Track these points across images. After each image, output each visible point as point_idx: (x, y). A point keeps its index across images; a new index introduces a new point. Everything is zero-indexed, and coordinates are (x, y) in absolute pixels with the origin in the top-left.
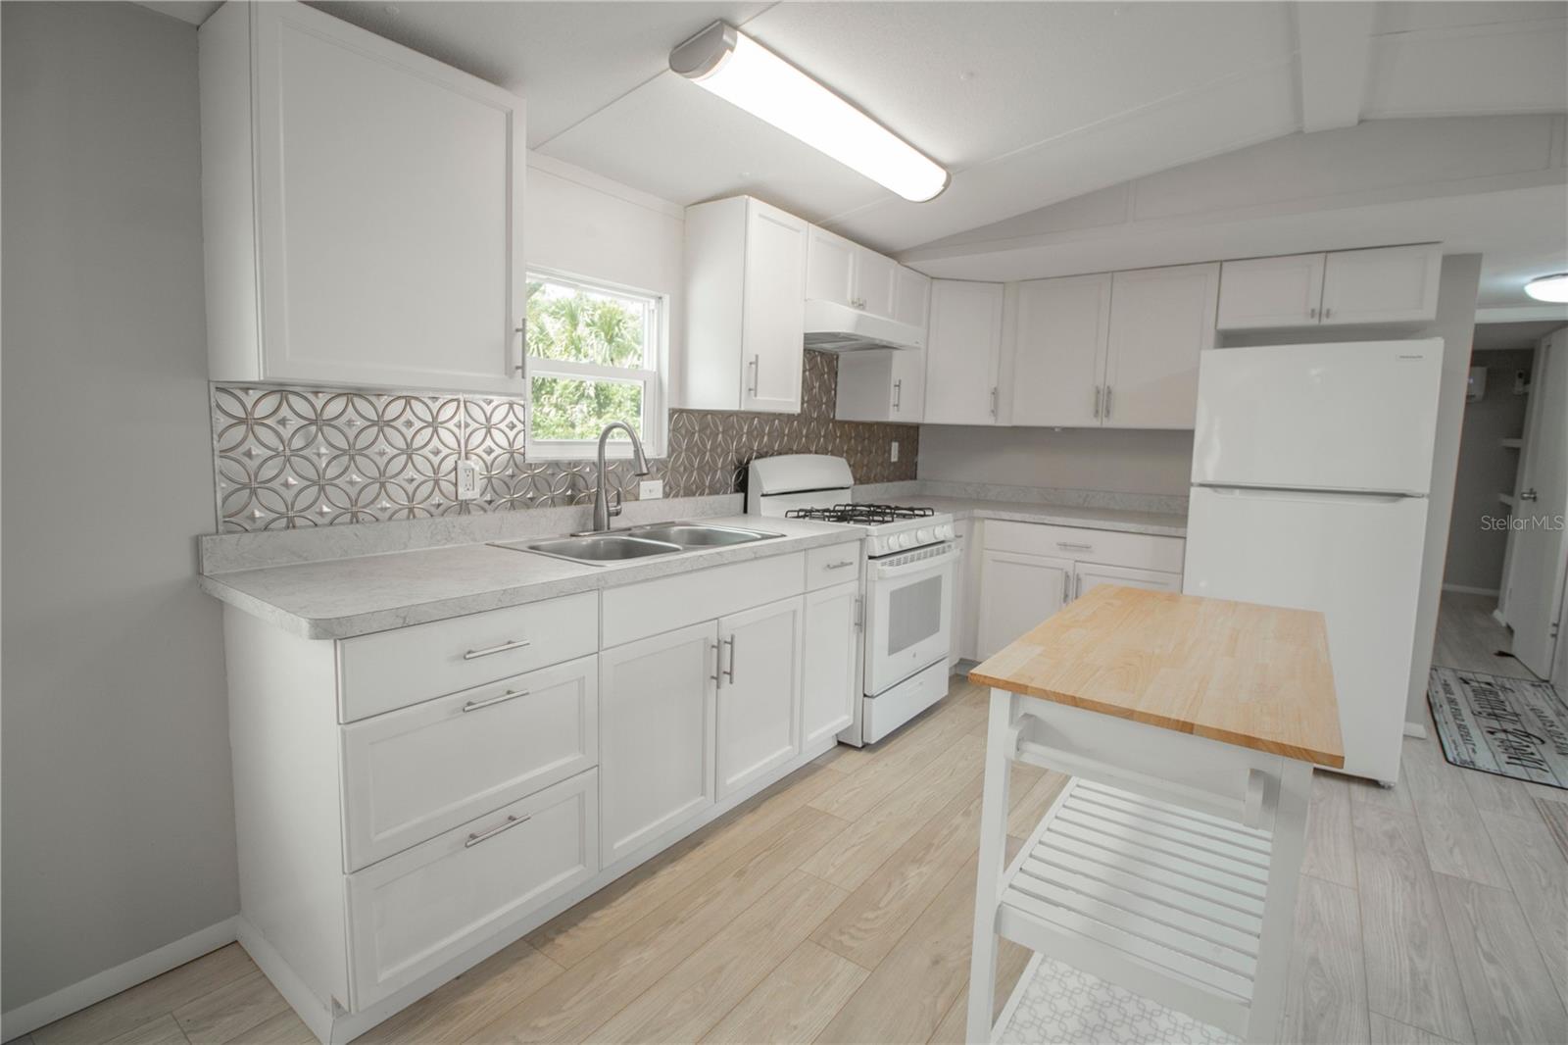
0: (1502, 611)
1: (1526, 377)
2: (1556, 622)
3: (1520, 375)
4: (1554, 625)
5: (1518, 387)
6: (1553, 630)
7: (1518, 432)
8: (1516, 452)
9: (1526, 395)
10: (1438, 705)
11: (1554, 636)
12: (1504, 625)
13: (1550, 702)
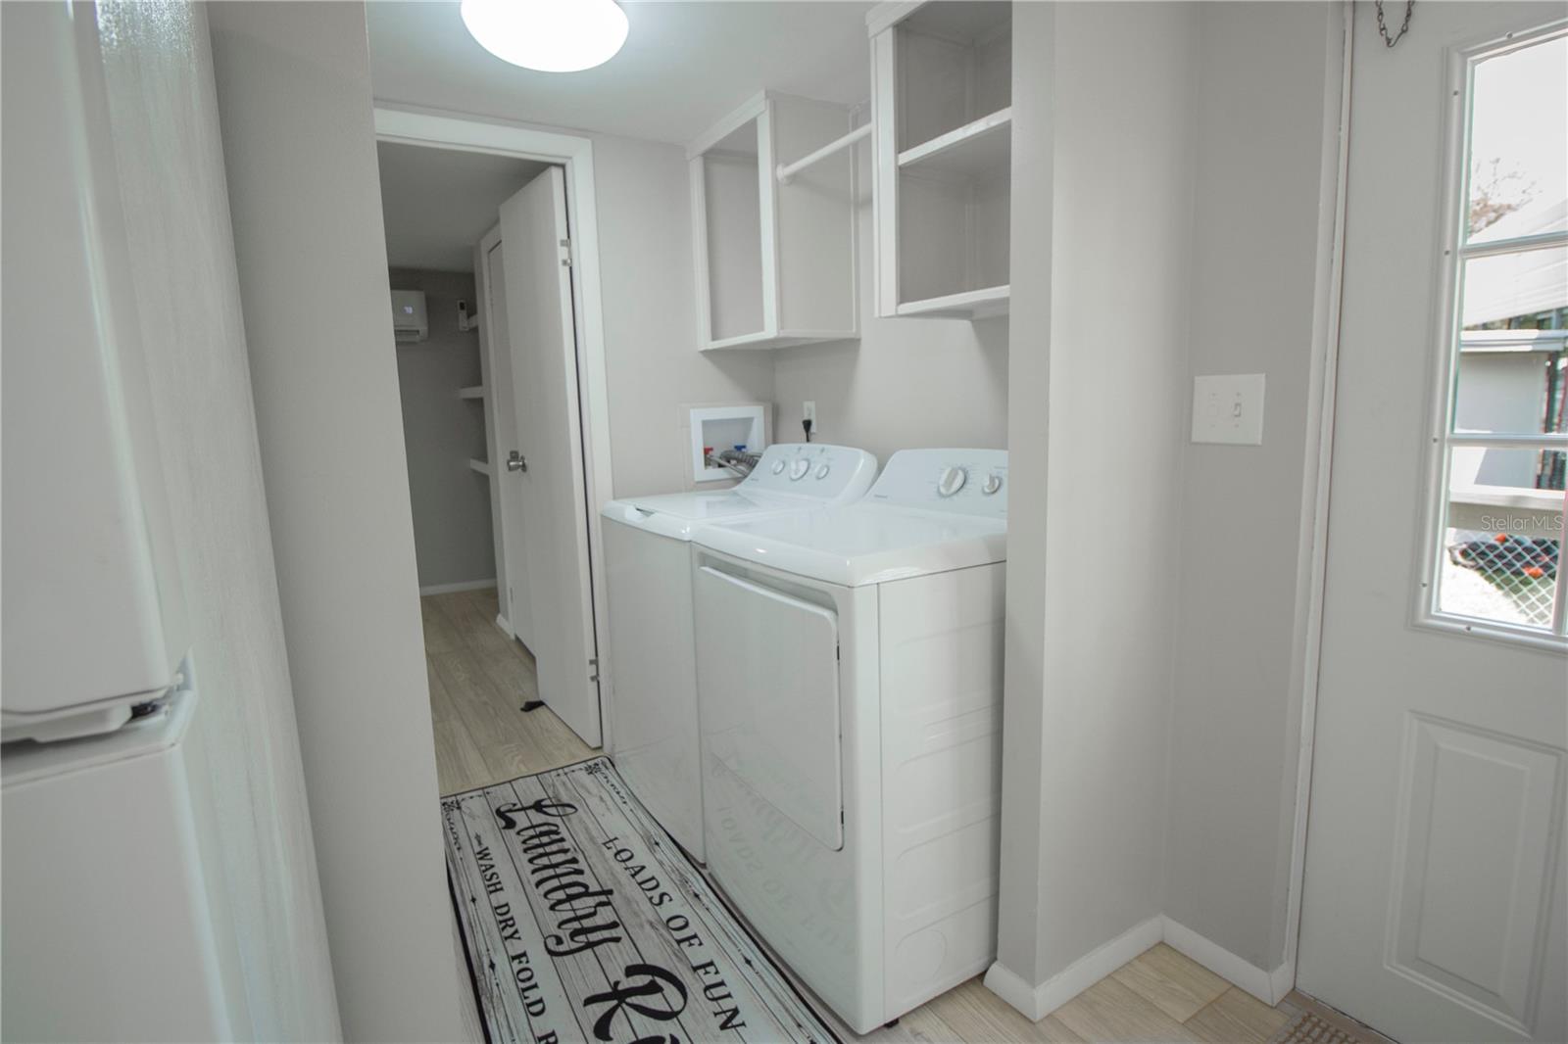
0: (506, 616)
1: (470, 308)
2: (594, 658)
3: (462, 306)
4: (591, 662)
5: (463, 323)
6: (591, 671)
7: (477, 379)
8: (478, 404)
9: (475, 330)
10: (468, 898)
11: (595, 678)
12: (513, 637)
13: (622, 806)
